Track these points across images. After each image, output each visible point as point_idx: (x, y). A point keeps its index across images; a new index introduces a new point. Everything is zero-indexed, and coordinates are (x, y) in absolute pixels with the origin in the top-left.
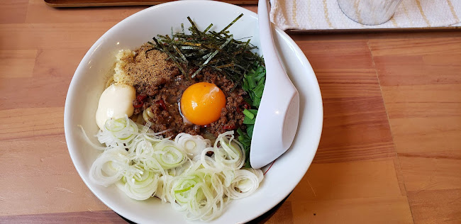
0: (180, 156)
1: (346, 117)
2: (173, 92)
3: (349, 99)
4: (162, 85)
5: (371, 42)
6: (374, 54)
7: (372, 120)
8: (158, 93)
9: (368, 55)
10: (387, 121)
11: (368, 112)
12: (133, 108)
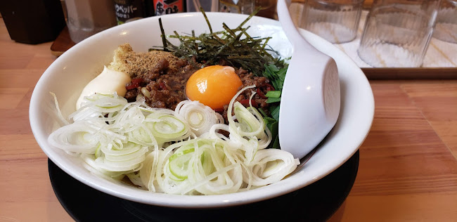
0: (180, 127)
1: (395, 148)
2: (177, 79)
3: (393, 132)
4: (164, 69)
5: (405, 87)
6: (411, 95)
7: (428, 152)
8: (159, 77)
9: (404, 96)
10: (450, 153)
11: (421, 144)
12: (125, 90)
